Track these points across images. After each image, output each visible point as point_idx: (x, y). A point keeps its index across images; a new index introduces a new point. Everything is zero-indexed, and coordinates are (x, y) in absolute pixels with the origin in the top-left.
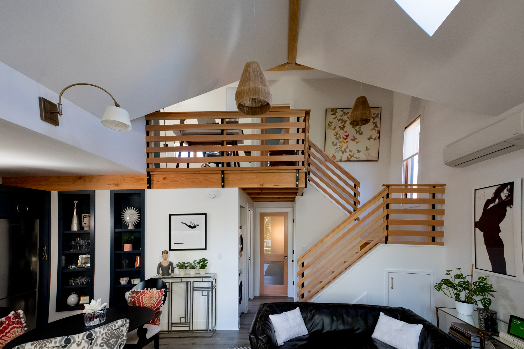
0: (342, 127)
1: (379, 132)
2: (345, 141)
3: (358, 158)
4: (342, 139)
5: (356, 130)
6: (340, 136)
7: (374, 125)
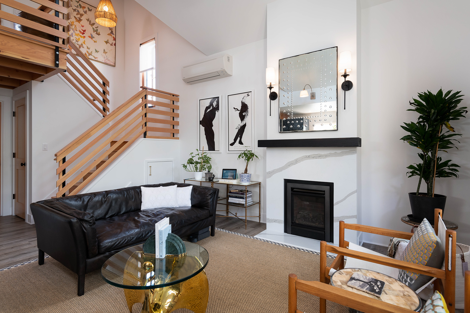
0: (78, 19)
1: (115, 39)
2: (81, 35)
3: (96, 58)
4: (78, 32)
5: (93, 28)
6: (75, 27)
7: (111, 31)
